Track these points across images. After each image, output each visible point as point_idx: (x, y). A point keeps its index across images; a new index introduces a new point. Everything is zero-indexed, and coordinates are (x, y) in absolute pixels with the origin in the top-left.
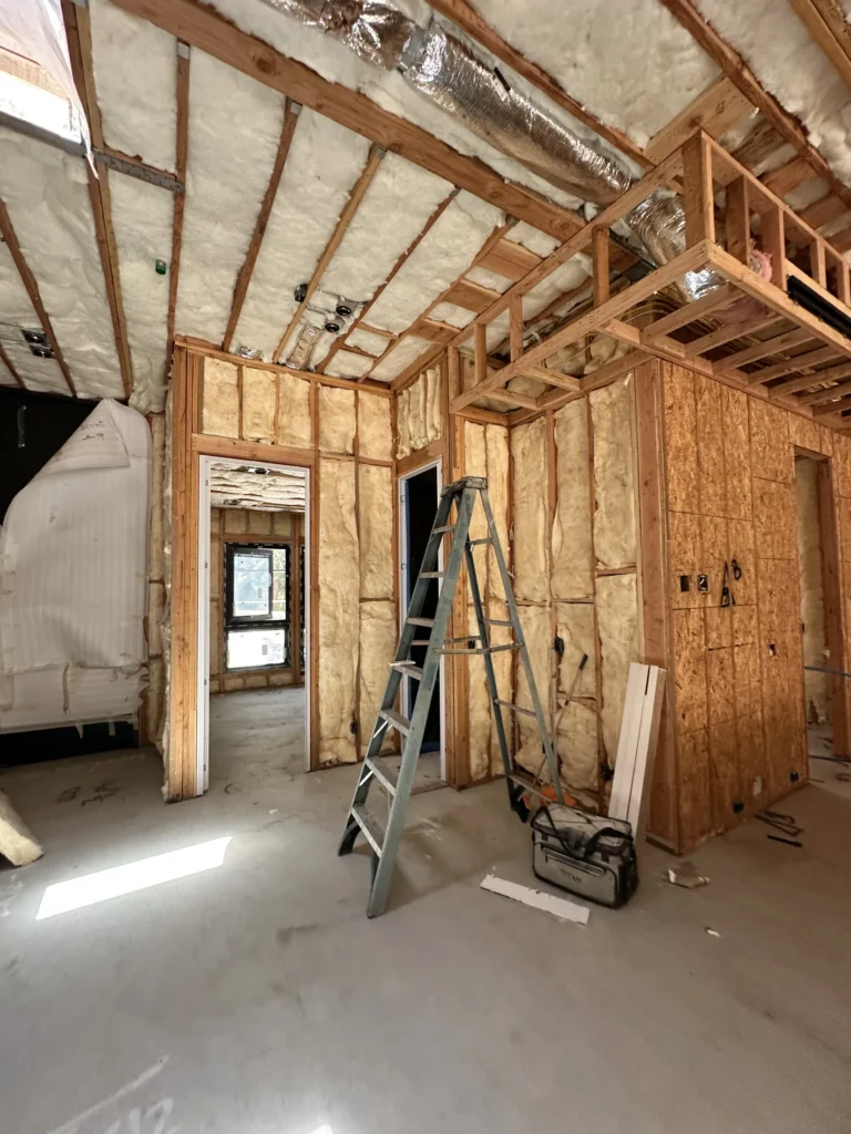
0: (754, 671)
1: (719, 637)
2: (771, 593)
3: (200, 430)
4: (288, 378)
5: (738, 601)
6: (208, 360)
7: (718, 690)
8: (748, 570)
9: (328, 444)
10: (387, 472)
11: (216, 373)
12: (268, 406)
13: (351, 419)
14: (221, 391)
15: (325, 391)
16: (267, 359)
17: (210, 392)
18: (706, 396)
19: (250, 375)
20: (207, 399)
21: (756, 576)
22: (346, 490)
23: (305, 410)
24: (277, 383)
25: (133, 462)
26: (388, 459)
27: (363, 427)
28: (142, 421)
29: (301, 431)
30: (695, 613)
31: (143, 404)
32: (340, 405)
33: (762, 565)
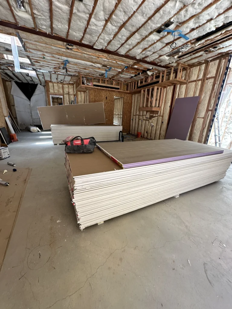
3: (49, 92)
4: (59, 84)
6: (49, 83)
9: (65, 93)
10: (73, 96)
11: (50, 84)
12: (57, 88)
13: (67, 89)
14: (51, 87)
15: (64, 85)
16: (56, 82)
17: (50, 87)
18: (97, 92)
19: (54, 84)
20: (50, 88)
22: (68, 98)
23: (61, 88)
24: (58, 85)
25: (43, 93)
26: (73, 94)
27: (69, 90)
28: (43, 87)
29: (61, 91)
31: (43, 85)
32: (66, 87)
33: (106, 110)
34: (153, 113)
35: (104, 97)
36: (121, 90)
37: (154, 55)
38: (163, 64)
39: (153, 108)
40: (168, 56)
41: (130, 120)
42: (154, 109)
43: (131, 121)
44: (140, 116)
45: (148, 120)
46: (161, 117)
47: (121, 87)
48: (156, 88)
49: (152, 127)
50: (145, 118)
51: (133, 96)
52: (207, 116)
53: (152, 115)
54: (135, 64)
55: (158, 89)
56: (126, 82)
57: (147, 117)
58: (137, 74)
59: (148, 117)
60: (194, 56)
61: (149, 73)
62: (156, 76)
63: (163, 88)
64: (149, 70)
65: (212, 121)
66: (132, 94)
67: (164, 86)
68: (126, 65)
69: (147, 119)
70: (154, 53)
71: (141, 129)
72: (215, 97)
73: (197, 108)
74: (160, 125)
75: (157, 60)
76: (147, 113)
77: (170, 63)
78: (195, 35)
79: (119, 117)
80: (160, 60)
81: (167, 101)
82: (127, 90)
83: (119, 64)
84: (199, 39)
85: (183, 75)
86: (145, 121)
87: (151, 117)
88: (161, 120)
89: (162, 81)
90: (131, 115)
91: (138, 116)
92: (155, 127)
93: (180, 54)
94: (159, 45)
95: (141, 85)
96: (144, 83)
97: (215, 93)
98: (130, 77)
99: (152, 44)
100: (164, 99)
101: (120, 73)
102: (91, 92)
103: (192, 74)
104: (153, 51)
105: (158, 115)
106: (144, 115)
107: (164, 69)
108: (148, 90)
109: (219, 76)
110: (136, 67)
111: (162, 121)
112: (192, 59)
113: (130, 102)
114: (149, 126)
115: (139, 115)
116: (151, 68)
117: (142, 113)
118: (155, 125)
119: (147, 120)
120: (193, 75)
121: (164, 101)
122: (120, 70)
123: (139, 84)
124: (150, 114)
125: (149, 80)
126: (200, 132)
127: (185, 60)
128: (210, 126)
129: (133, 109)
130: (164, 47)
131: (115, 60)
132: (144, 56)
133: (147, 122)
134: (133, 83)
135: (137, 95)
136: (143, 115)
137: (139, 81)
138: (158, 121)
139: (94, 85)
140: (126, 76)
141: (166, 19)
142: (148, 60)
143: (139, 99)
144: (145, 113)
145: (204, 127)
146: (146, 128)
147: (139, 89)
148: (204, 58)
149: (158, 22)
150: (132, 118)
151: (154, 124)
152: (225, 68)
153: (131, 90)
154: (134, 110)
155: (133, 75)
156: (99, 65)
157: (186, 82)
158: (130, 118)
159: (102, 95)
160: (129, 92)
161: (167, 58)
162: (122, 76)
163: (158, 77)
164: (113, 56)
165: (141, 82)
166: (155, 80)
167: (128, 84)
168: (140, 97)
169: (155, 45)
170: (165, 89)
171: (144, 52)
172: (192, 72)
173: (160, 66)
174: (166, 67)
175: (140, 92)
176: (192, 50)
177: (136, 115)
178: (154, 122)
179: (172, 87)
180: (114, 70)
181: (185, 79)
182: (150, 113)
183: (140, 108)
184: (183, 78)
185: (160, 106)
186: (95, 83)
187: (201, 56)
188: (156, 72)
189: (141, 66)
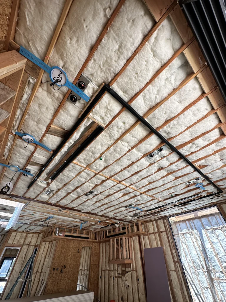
0: (65, 284)
1: (58, 278)
2: (72, 271)
3: (7, 243)
4: (23, 233)
5: (64, 272)
6: (13, 232)
7: (56, 287)
8: (67, 267)
9: (25, 243)
10: (34, 247)
12: (18, 238)
13: (31, 239)
14: (13, 236)
15: (29, 235)
16: (21, 231)
18: (65, 242)
19: (18, 233)
20: (10, 238)
21: (69, 268)
22: (25, 251)
23: (24, 238)
26: (34, 245)
29: (22, 241)
30: (55, 274)
33: (71, 266)
34: (125, 267)
35: (72, 248)
36: (90, 239)
37: (122, 216)
38: (127, 220)
39: (125, 260)
40: (131, 217)
41: (98, 279)
42: (126, 262)
43: (100, 279)
44: (111, 271)
45: (121, 277)
46: (135, 272)
47: (90, 236)
48: (124, 238)
49: (127, 288)
50: (117, 275)
51: (101, 244)
52: (177, 268)
53: (124, 269)
54: (107, 220)
55: (125, 239)
56: (95, 231)
57: (118, 272)
58: (107, 226)
59: (121, 273)
60: (147, 217)
61: (117, 226)
62: (122, 228)
63: (129, 238)
64: (116, 223)
65: (183, 274)
66: (100, 243)
67: (130, 237)
68: (100, 220)
69: (120, 275)
70: (121, 215)
71: (114, 294)
72: (173, 247)
73: (165, 260)
74: (136, 284)
75: (124, 218)
76: (118, 267)
77: (132, 220)
78: (145, 209)
79: (82, 274)
80: (125, 218)
81: (136, 252)
82: (95, 239)
83: (94, 220)
84: (148, 211)
85: (143, 228)
86: (117, 278)
87: (124, 273)
88: (135, 276)
89: (128, 232)
90: (98, 271)
91: (107, 272)
92: (131, 288)
93: (139, 216)
94: (126, 212)
95: (109, 235)
96: (112, 233)
97: (172, 244)
98: (101, 228)
99: (121, 211)
100: (133, 249)
101: (92, 225)
102: (59, 243)
103: (149, 227)
104: (121, 214)
105: (131, 269)
106: (115, 270)
107: (128, 223)
108: (117, 240)
109: (168, 231)
110: (108, 221)
111: (137, 277)
112: (146, 218)
113: (98, 252)
114: (123, 287)
115: (109, 271)
116: (119, 222)
117: (112, 266)
118: (130, 285)
119: (119, 277)
120: (150, 229)
121: (133, 252)
122: (93, 223)
123: (108, 234)
124: (122, 269)
125: (117, 231)
126: (180, 291)
127: (142, 219)
128: (186, 282)
129: (101, 261)
130: (128, 213)
131: (93, 217)
132: (114, 216)
133: (120, 280)
134: (101, 232)
135: (105, 244)
136: (113, 270)
137: (108, 231)
138: (132, 278)
139: (66, 236)
140: (98, 227)
141: (130, 203)
142: (117, 218)
143: (108, 248)
144: (116, 267)
145: (181, 283)
146: (120, 290)
147: (108, 239)
148: (153, 218)
149: (126, 204)
150: (100, 276)
151: (128, 283)
152: (169, 226)
153: (100, 239)
154: (103, 263)
155: (103, 226)
156: (78, 220)
157: (147, 233)
158: (98, 275)
159: (70, 246)
160: (97, 241)
161: (131, 218)
162: (93, 227)
163: (124, 228)
164: (93, 215)
165: (110, 232)
166: (122, 231)
167: (97, 233)
168: (108, 246)
169: (123, 212)
170: (132, 239)
171: (115, 214)
172: (149, 226)
173: (125, 221)
174: (130, 222)
175: (109, 241)
176: (145, 214)
177: (105, 270)
178: (128, 279)
179: (137, 237)
180: (89, 223)
181: (145, 231)
182: (122, 267)
183: (109, 260)
184: (144, 231)
185: (131, 257)
186: (66, 234)
187: (151, 217)
188: (122, 224)
189: (112, 221)
